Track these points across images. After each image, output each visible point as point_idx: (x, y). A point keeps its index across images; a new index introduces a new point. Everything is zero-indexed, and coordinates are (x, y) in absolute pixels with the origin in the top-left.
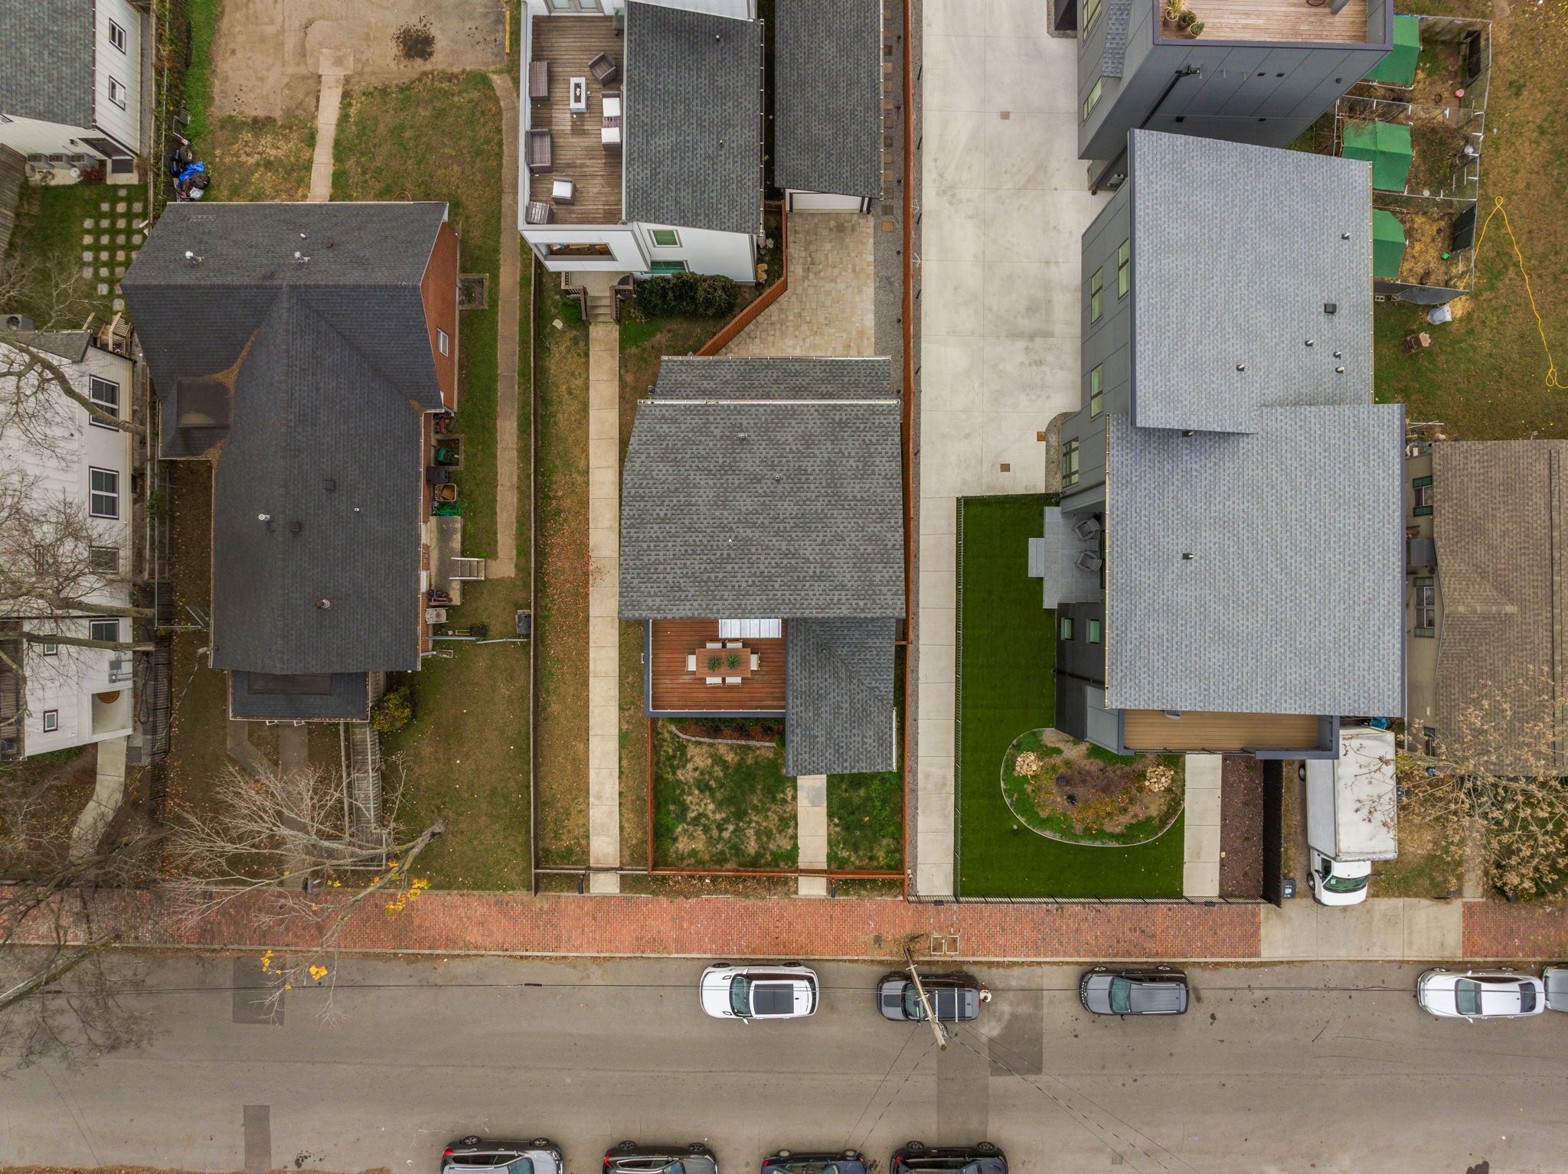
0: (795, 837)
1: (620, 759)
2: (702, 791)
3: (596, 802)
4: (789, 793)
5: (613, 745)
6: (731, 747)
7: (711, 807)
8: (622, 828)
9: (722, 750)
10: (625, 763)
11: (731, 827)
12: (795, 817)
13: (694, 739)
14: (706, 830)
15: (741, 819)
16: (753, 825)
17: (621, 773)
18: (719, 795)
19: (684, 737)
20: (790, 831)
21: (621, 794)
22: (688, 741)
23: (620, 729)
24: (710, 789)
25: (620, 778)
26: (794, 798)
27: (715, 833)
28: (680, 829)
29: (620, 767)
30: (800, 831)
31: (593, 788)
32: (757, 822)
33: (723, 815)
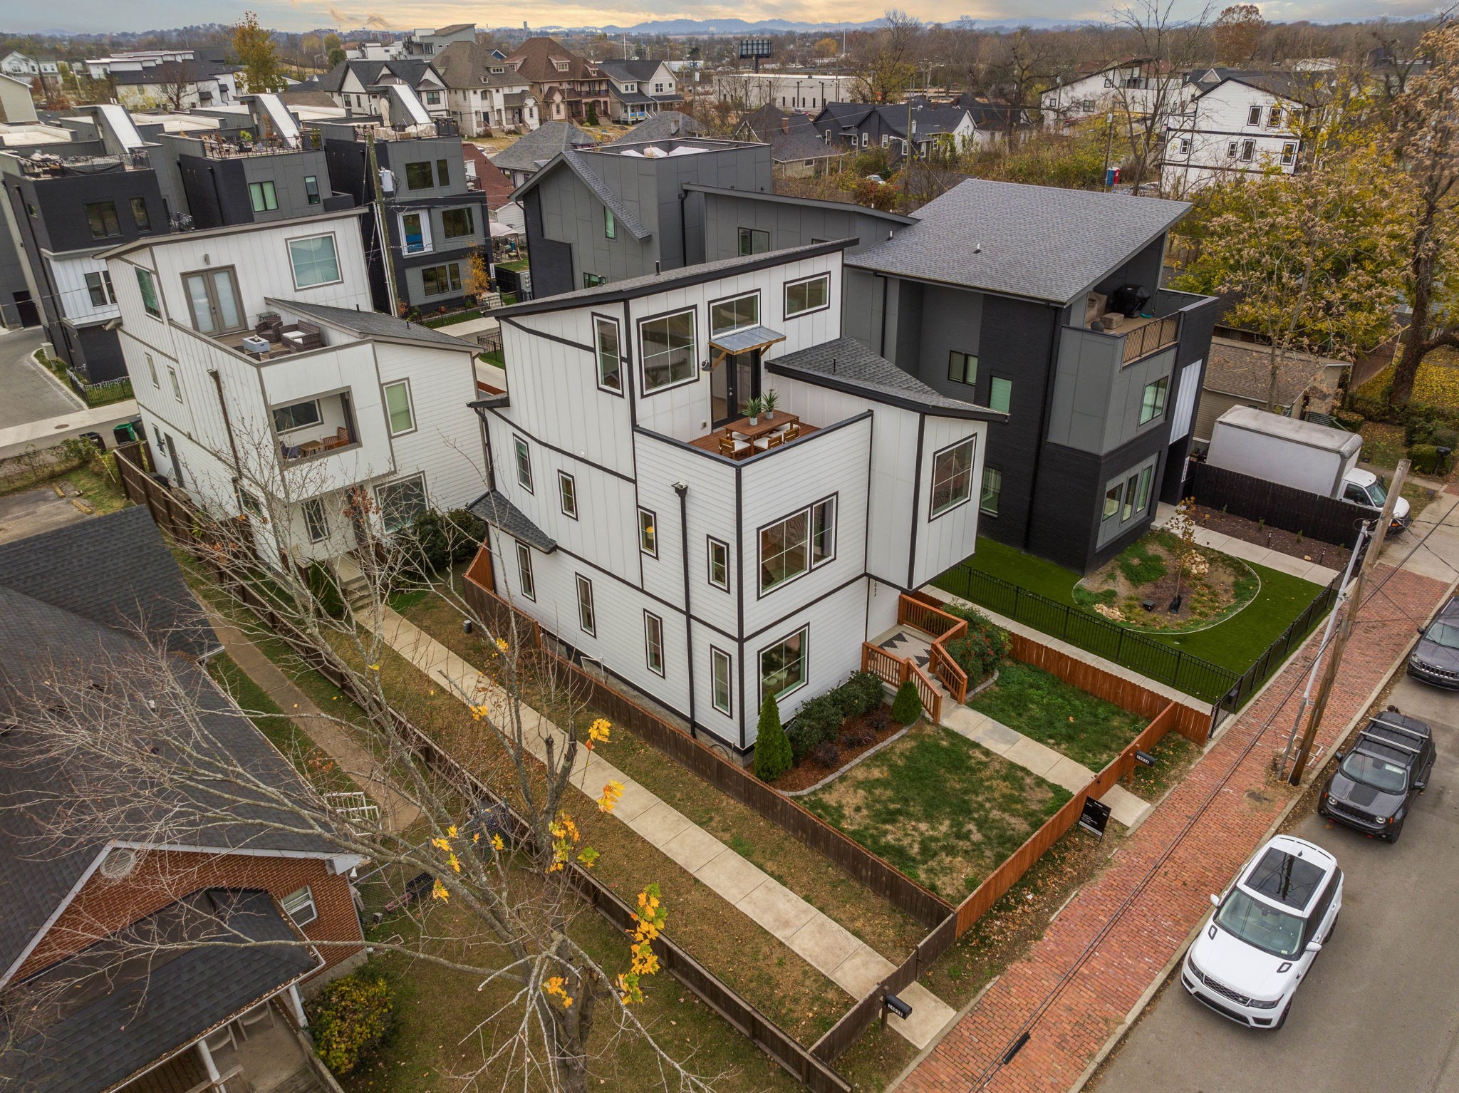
0: (1040, 782)
1: (761, 867)
2: (892, 821)
3: (788, 932)
4: (977, 754)
5: (735, 861)
6: (866, 764)
7: (923, 826)
8: (857, 934)
9: (860, 774)
10: (770, 866)
11: (972, 827)
12: (1012, 766)
13: (818, 786)
14: (951, 850)
15: (970, 812)
16: (988, 805)
17: (779, 879)
18: (915, 809)
19: (805, 792)
20: (1028, 780)
21: (807, 899)
22: (814, 793)
23: (725, 842)
24: (899, 812)
25: (785, 884)
26: (987, 753)
27: (962, 844)
28: (923, 876)
29: (772, 874)
30: (1035, 771)
31: (766, 921)
32: (988, 800)
33: (947, 822)
